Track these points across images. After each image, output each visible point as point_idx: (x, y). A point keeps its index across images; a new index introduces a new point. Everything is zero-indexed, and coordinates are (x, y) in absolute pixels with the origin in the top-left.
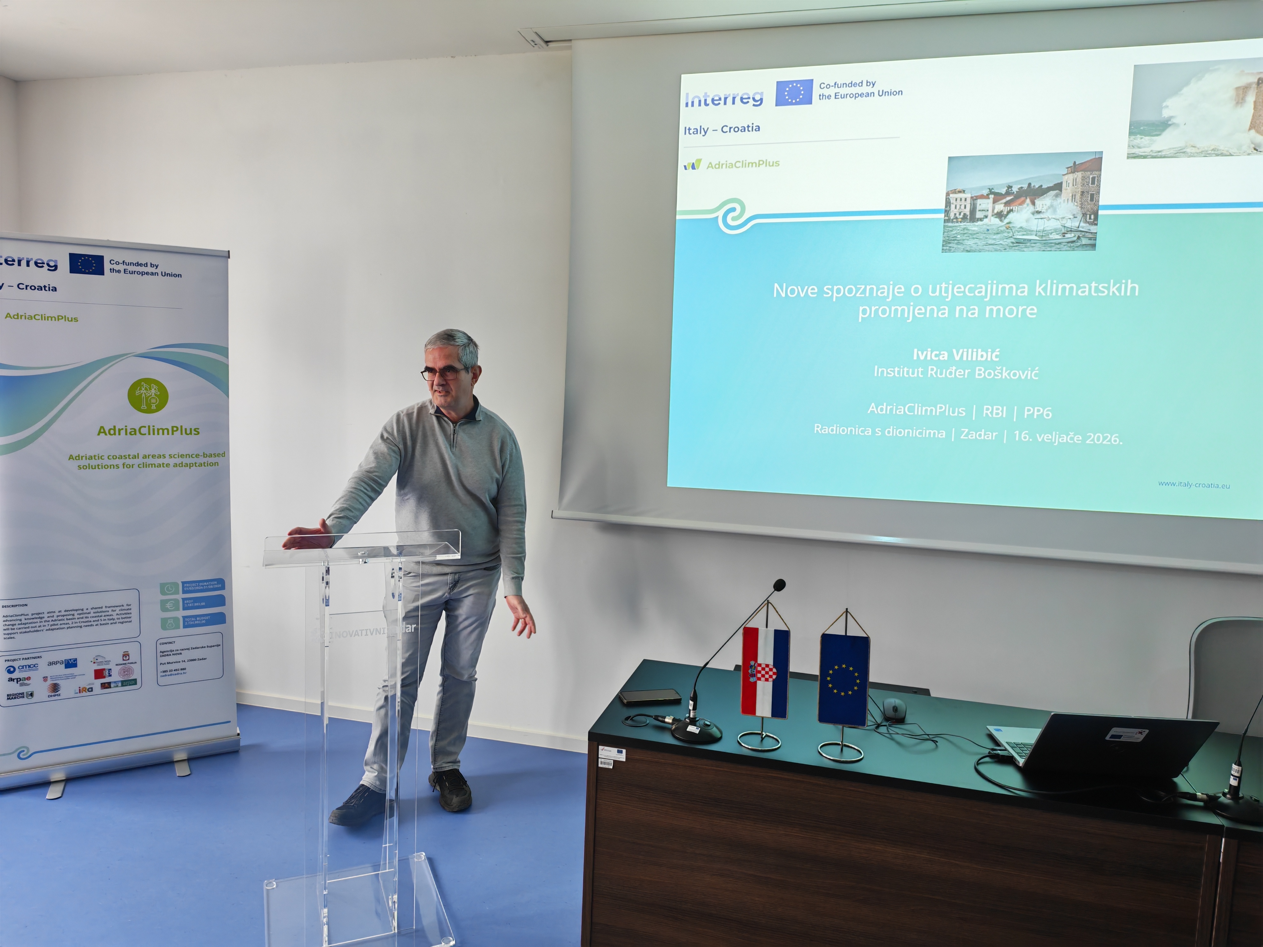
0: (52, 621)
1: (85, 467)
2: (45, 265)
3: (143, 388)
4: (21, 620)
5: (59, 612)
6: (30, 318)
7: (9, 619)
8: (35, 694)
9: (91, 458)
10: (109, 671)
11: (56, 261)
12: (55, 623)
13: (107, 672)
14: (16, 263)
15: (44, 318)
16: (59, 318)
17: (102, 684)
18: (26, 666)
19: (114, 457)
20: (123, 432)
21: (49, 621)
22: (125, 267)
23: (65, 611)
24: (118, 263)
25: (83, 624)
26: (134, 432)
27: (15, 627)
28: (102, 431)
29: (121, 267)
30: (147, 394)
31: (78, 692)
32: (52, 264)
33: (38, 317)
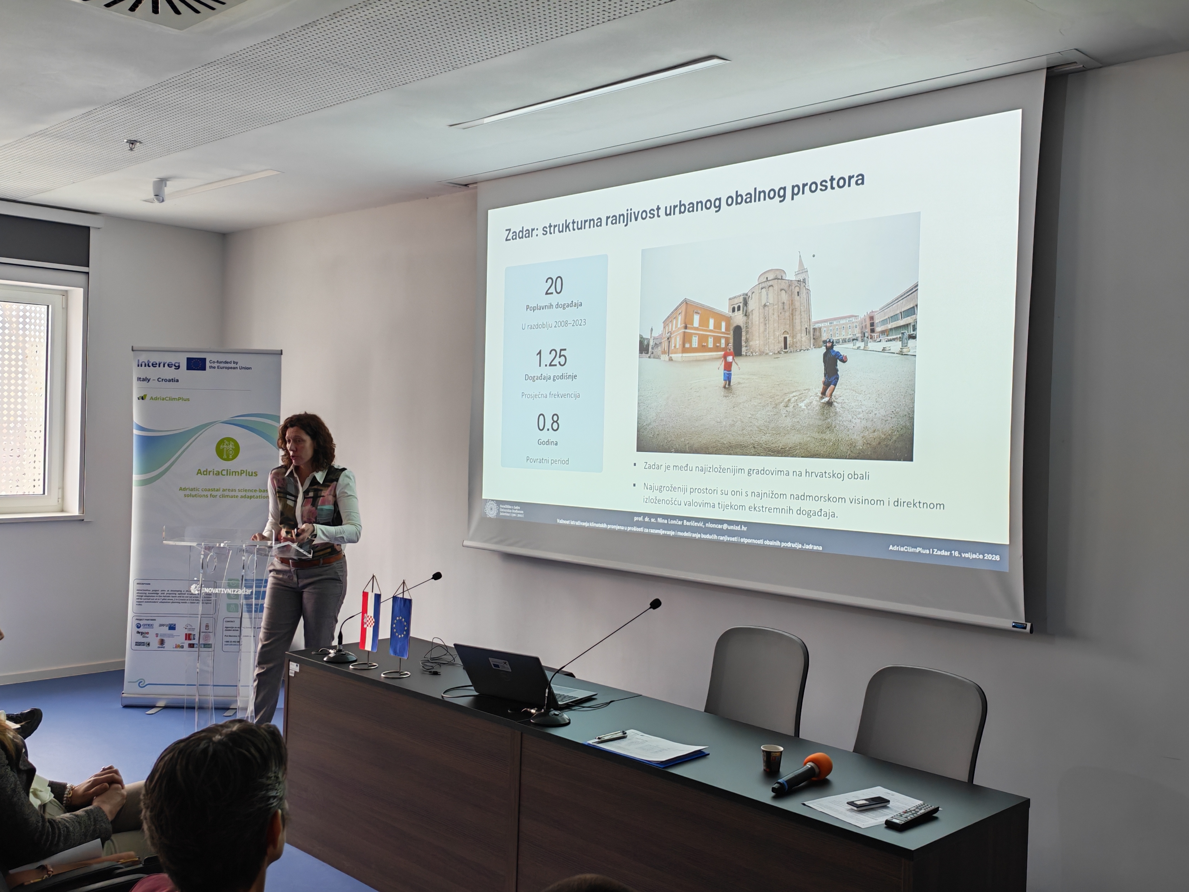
0: (163, 596)
1: (188, 496)
2: (173, 366)
3: (225, 444)
4: (146, 594)
5: (168, 591)
6: (163, 399)
7: (140, 592)
8: (151, 644)
9: (192, 490)
11: (179, 363)
12: (165, 598)
13: (193, 636)
14: (158, 365)
15: (171, 399)
16: (179, 399)
17: (189, 644)
18: (147, 624)
19: (206, 490)
20: (211, 473)
21: (161, 596)
22: (218, 364)
23: (172, 591)
24: (214, 362)
25: (181, 601)
26: (218, 474)
27: (143, 598)
28: (199, 472)
29: (216, 365)
30: (227, 448)
31: (175, 647)
32: (177, 365)
33: (167, 399)
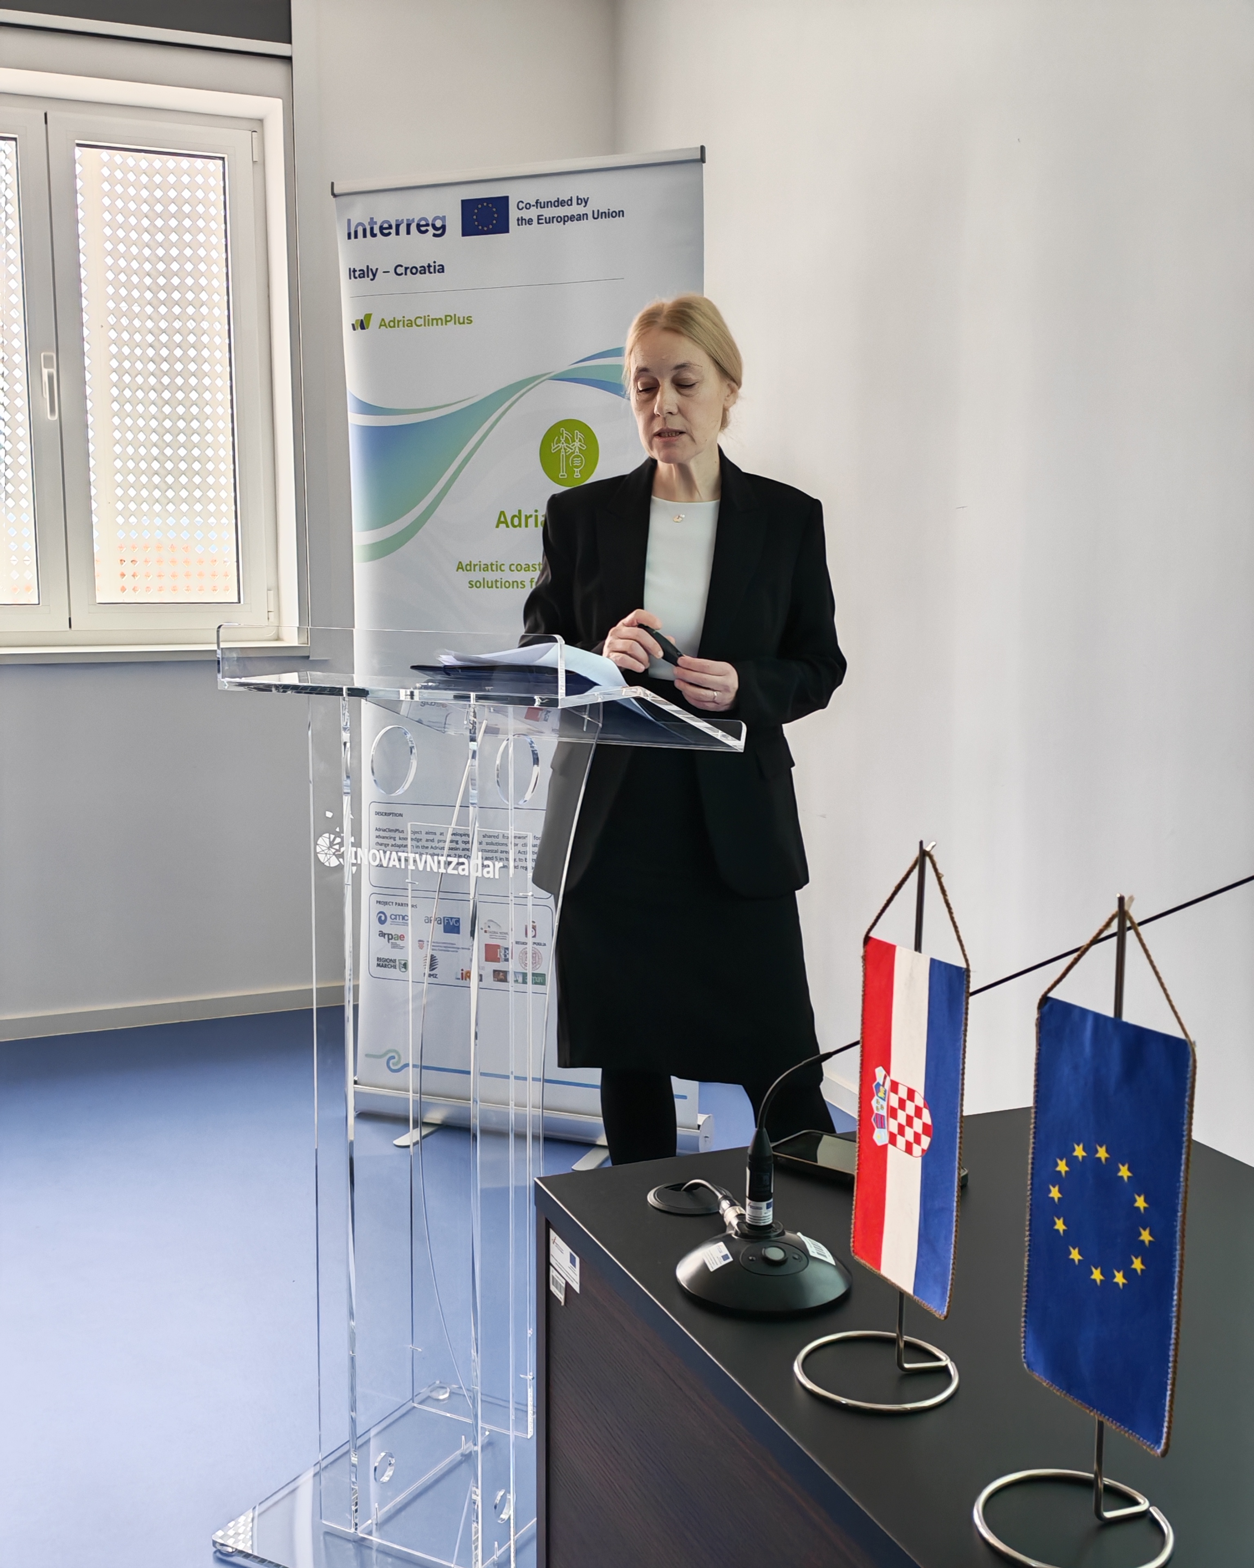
0: (432, 847)
1: (479, 584)
2: (430, 228)
3: (563, 438)
5: (441, 834)
6: (410, 324)
7: (381, 833)
8: (409, 966)
9: (486, 568)
10: (505, 952)
11: (443, 219)
13: (503, 952)
14: (393, 231)
15: (427, 321)
16: (447, 320)
17: (495, 971)
18: (399, 916)
20: (531, 521)
21: (427, 847)
22: (540, 211)
24: (528, 206)
28: (502, 520)
29: (533, 213)
30: (569, 449)
31: (460, 976)
32: (439, 224)
33: (419, 322)
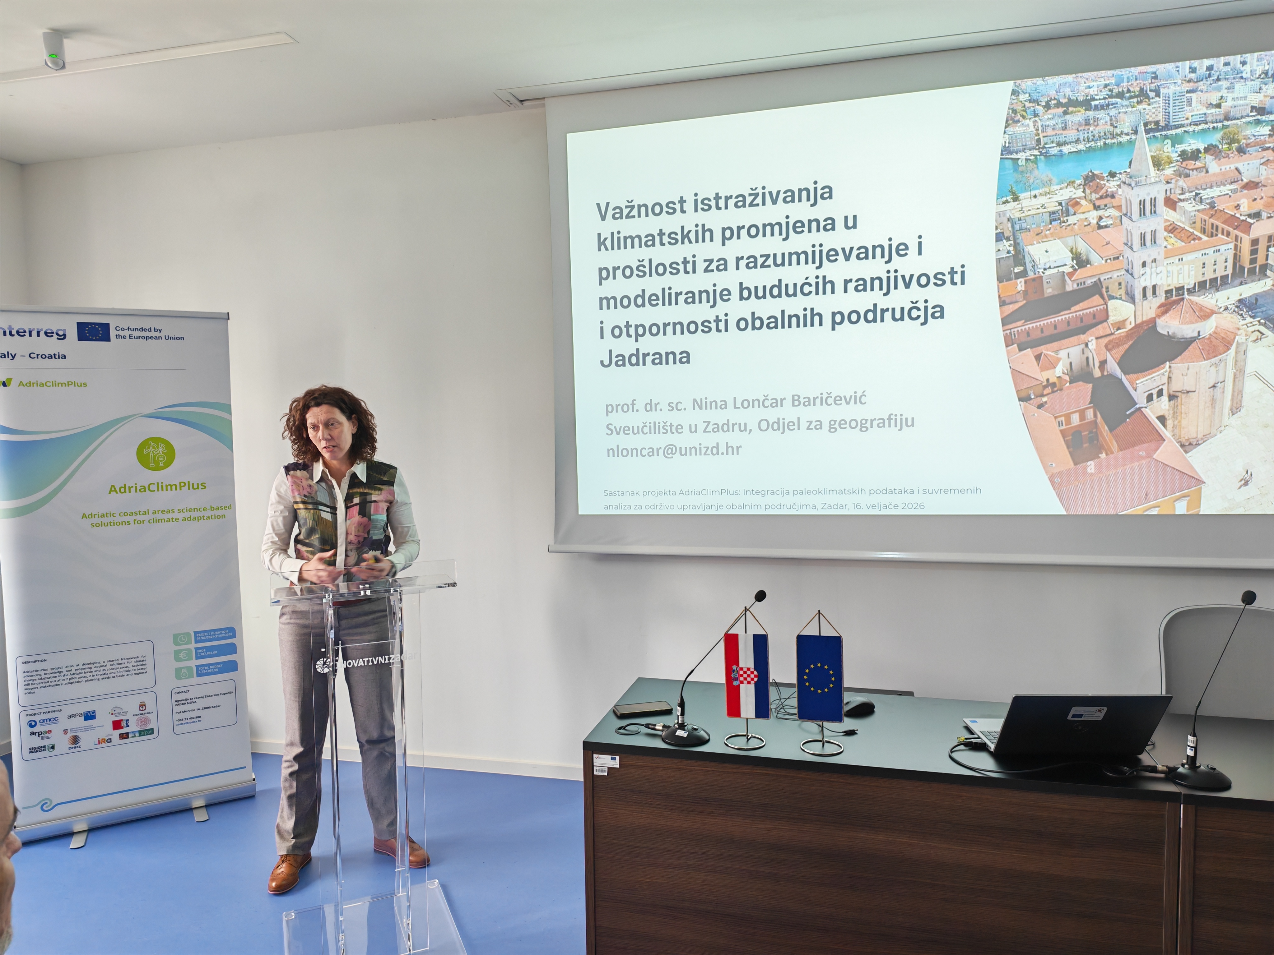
0: (71, 674)
1: (97, 525)
2: (55, 335)
3: (151, 446)
4: (40, 675)
5: (77, 666)
6: (42, 385)
7: (29, 674)
8: (56, 747)
9: (103, 516)
10: (127, 722)
11: (64, 330)
12: (74, 676)
13: (125, 722)
14: (27, 334)
15: (55, 384)
16: (69, 384)
18: (47, 719)
19: (126, 514)
20: (133, 490)
21: (67, 675)
22: (130, 333)
23: (83, 664)
24: (123, 329)
25: (100, 677)
26: (143, 489)
27: (35, 682)
28: (113, 489)
29: (126, 333)
30: (155, 452)
32: (61, 333)
33: (48, 384)
